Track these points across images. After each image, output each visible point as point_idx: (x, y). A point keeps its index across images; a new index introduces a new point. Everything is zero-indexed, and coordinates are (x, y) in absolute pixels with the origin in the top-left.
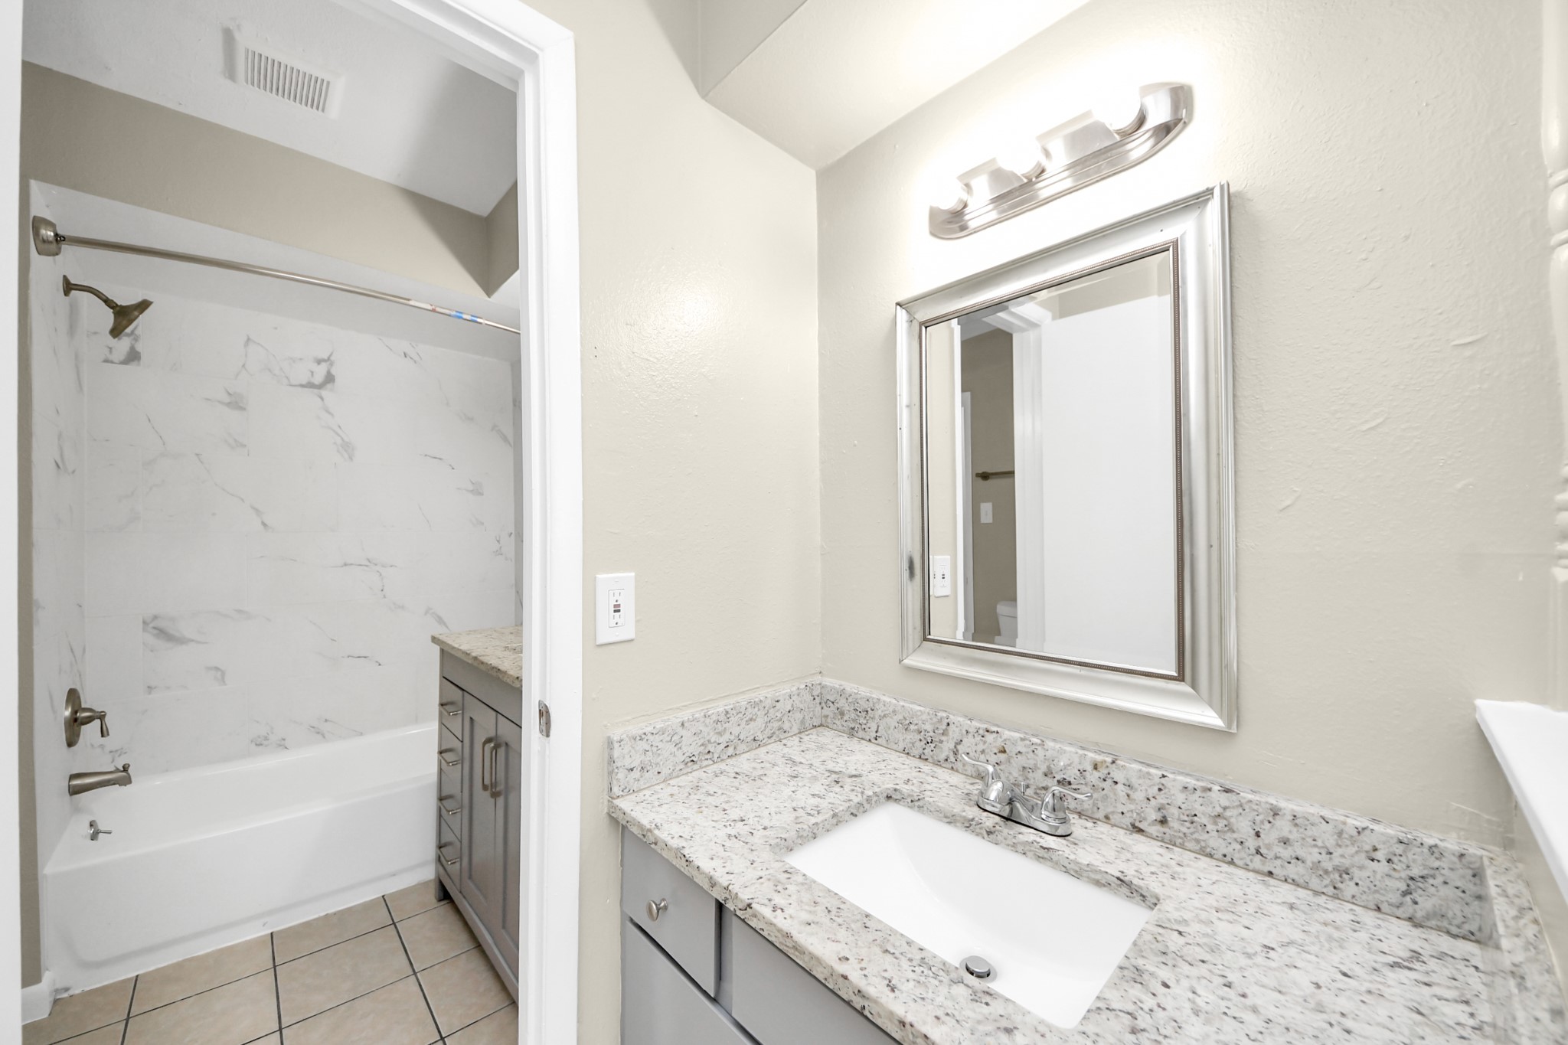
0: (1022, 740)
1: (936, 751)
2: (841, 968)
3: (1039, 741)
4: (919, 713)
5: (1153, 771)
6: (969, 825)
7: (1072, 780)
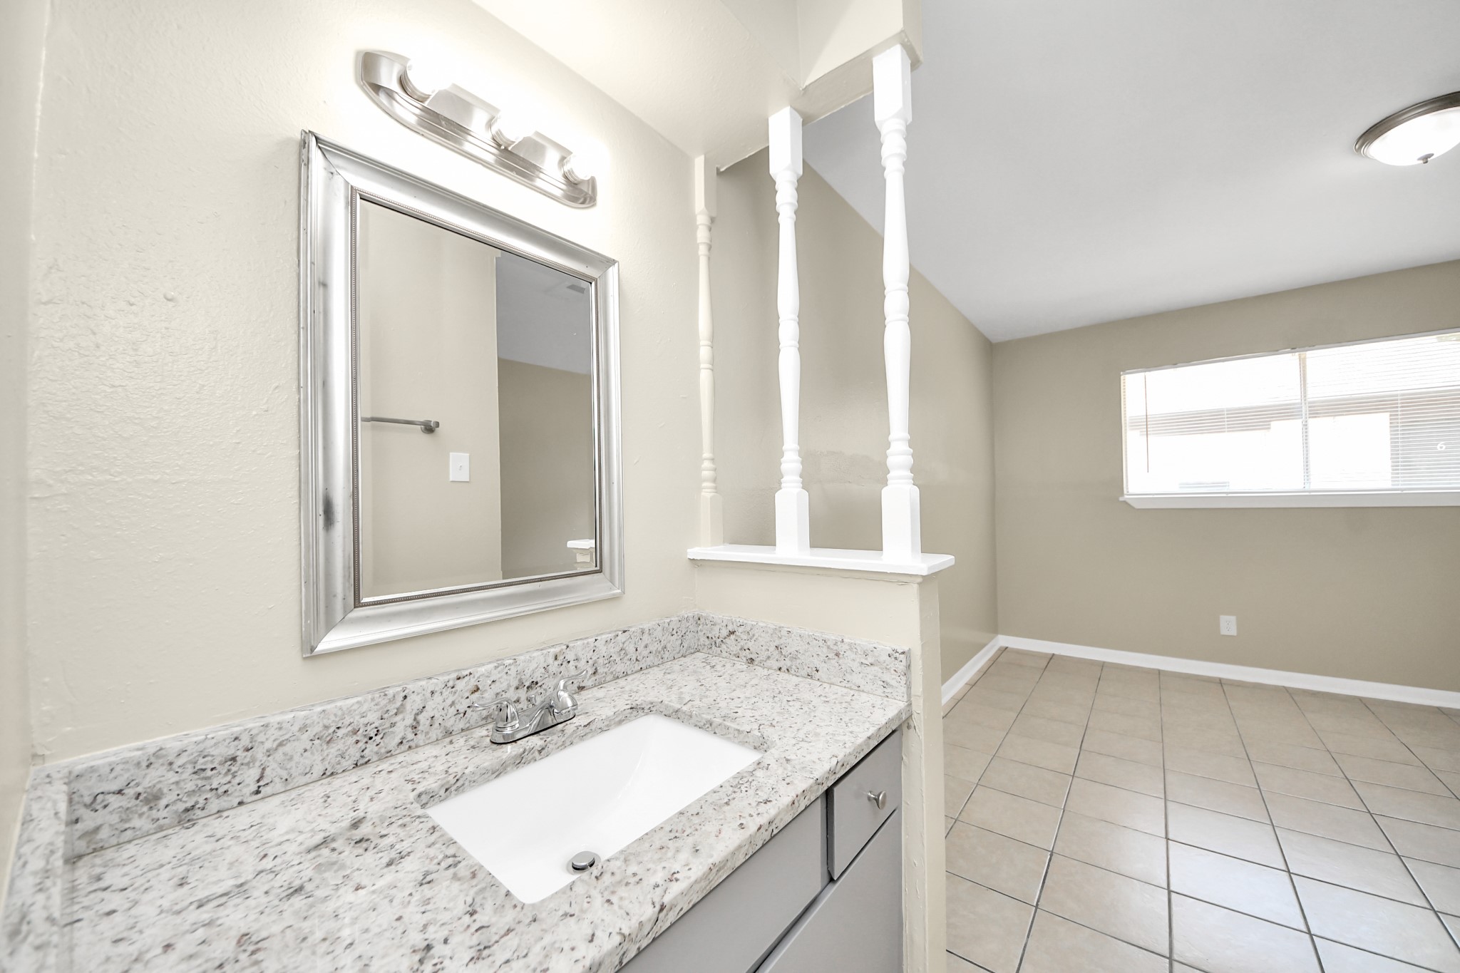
0: (496, 667)
1: (386, 740)
2: (752, 828)
3: (511, 661)
4: (355, 707)
5: (589, 640)
6: (520, 761)
7: (539, 679)
